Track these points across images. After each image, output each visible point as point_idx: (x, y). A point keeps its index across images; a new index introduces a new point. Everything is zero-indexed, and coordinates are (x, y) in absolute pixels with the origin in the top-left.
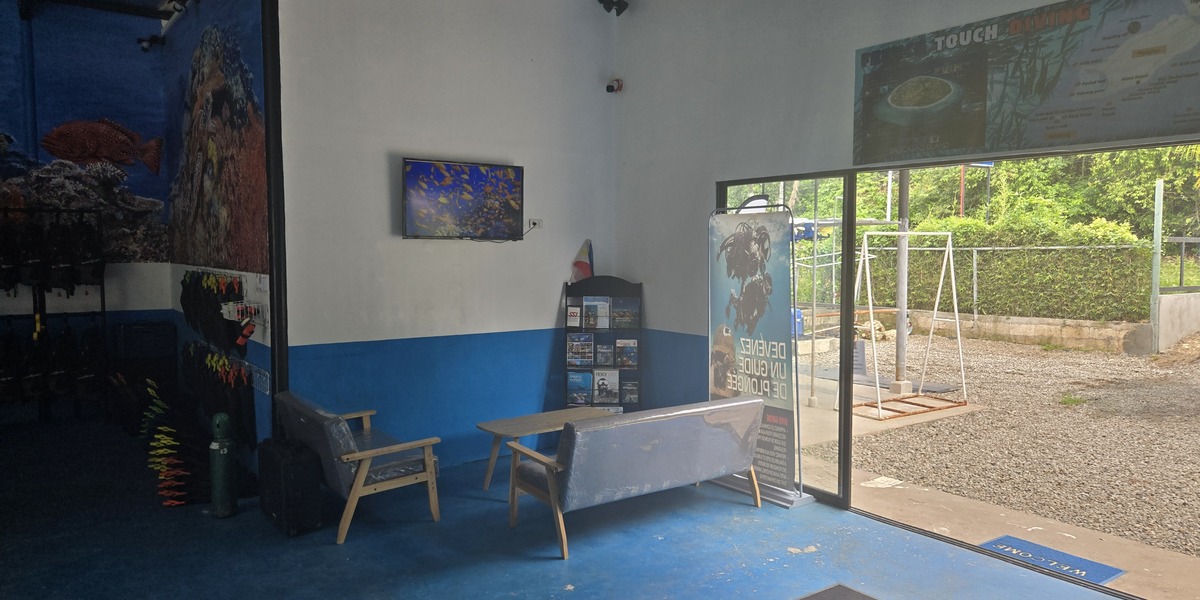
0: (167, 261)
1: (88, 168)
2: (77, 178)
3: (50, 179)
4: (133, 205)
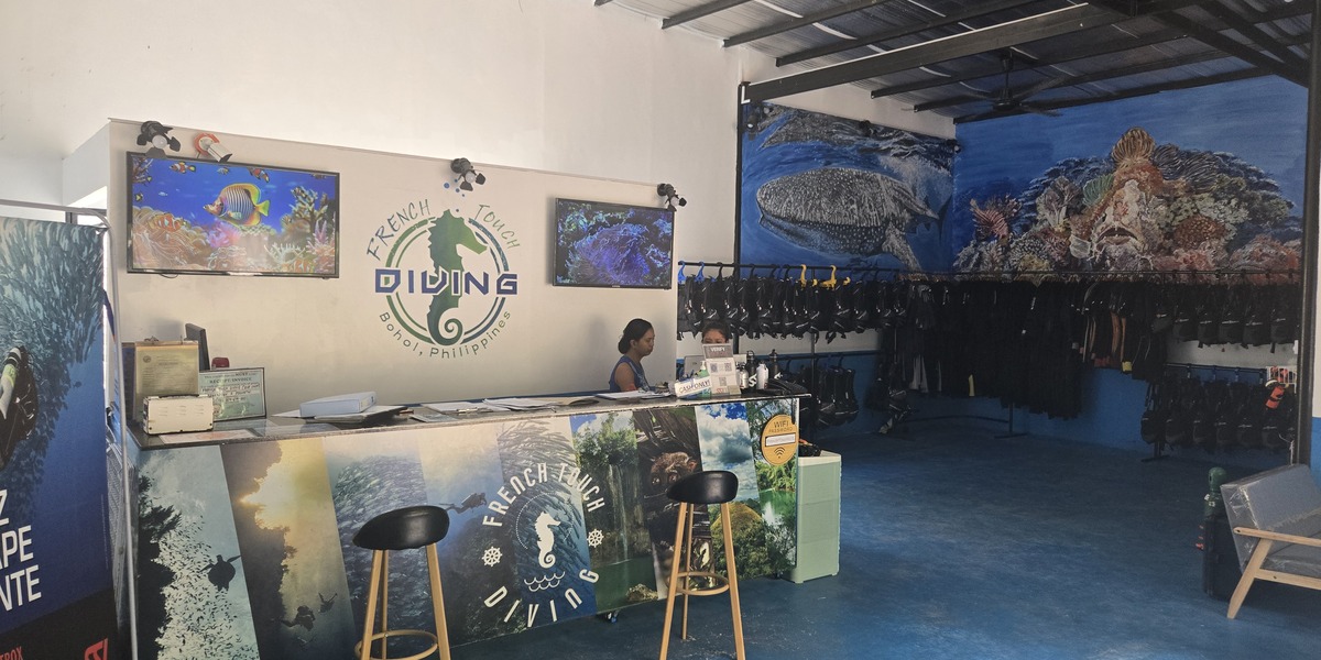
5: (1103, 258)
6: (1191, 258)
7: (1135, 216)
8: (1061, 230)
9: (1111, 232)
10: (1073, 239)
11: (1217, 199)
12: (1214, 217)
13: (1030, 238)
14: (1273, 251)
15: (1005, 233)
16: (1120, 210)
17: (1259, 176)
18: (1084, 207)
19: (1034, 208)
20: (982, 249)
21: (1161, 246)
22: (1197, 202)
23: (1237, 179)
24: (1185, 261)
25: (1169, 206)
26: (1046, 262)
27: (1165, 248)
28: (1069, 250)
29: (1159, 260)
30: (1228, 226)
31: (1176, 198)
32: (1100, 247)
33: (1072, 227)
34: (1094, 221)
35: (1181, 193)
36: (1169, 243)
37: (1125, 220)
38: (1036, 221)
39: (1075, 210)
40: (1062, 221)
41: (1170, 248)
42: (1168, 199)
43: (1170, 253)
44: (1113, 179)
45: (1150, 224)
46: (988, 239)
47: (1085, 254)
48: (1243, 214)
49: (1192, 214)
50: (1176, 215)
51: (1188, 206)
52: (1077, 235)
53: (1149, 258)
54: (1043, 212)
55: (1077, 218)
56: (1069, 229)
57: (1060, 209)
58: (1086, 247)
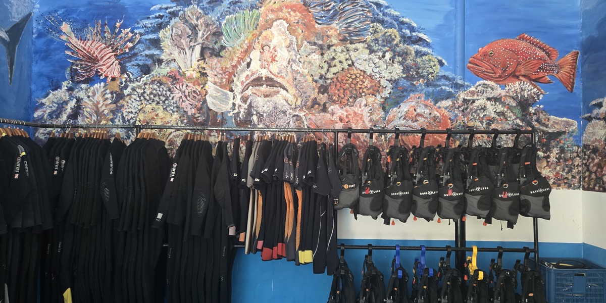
0: (579, 188)
1: (507, 88)
2: (496, 99)
3: (474, 101)
4: (547, 126)
5: (249, 113)
6: (347, 117)
7: (285, 63)
8: (195, 75)
9: (258, 82)
10: (210, 87)
11: (372, 51)
12: (369, 71)
13: (152, 82)
14: (427, 111)
15: (116, 74)
16: (267, 55)
17: (412, 29)
18: (223, 48)
19: (156, 43)
20: (81, 94)
21: (315, 102)
22: (352, 53)
23: (390, 30)
24: (341, 120)
25: (322, 54)
26: (176, 116)
27: (319, 104)
28: (205, 101)
29: (313, 118)
30: (383, 82)
31: (329, 47)
32: (244, 100)
33: (208, 71)
34: (236, 66)
35: (335, 41)
36: (323, 98)
37: (274, 68)
38: (160, 62)
39: (211, 51)
40: (195, 64)
41: (325, 105)
42: (321, 47)
43: (324, 109)
44: (258, 17)
45: (302, 75)
46: (90, 81)
47: (226, 107)
48: (397, 70)
49: (346, 67)
50: (330, 66)
51: (342, 57)
52: (215, 83)
53: (302, 114)
54: (168, 50)
55: (215, 61)
56: (204, 75)
57: (192, 48)
58: (227, 98)
